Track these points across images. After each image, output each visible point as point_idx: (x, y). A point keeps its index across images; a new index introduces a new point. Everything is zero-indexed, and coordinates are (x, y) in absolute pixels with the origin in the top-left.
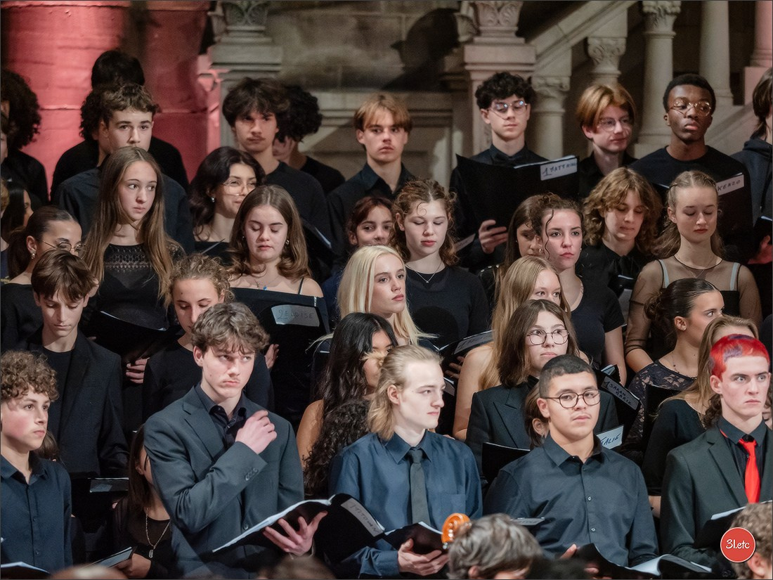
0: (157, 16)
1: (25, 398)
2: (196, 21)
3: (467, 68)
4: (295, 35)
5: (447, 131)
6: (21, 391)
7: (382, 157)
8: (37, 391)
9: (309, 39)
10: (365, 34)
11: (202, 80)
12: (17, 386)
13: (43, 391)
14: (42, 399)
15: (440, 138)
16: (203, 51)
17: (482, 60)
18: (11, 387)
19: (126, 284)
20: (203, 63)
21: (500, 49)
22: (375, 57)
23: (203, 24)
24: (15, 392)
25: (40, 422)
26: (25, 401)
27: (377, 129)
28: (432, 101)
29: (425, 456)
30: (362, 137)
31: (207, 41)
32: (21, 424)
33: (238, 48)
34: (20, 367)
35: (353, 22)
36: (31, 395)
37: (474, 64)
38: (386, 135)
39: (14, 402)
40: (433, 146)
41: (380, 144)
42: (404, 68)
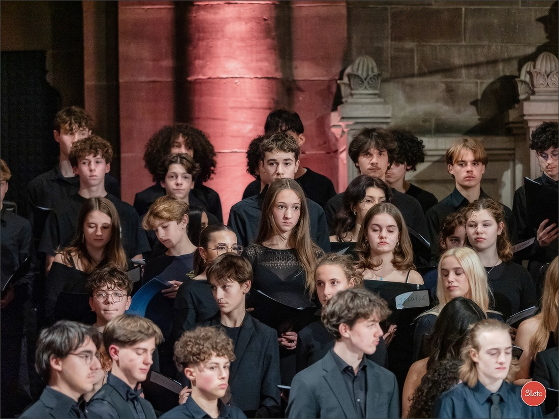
0: (301, 84)
1: (210, 362)
2: (329, 87)
3: (525, 118)
4: (400, 97)
5: (511, 164)
6: (206, 356)
7: (467, 183)
8: (218, 355)
9: (410, 99)
10: (451, 95)
11: (334, 130)
12: (204, 353)
13: (223, 355)
14: (223, 361)
15: (506, 169)
16: (334, 109)
17: (537, 112)
18: (199, 354)
19: (282, 277)
20: (335, 118)
21: (549, 104)
22: (459, 112)
23: (334, 89)
24: (202, 358)
25: (222, 378)
26: (210, 364)
27: (463, 163)
28: (500, 142)
29: (502, 400)
30: (452, 170)
31: (337, 102)
32: (208, 380)
33: (360, 106)
34: (207, 339)
35: (443, 86)
36: (214, 359)
37: (530, 115)
38: (469, 168)
39: (202, 365)
40: (502, 175)
41: (465, 174)
42: (479, 119)
